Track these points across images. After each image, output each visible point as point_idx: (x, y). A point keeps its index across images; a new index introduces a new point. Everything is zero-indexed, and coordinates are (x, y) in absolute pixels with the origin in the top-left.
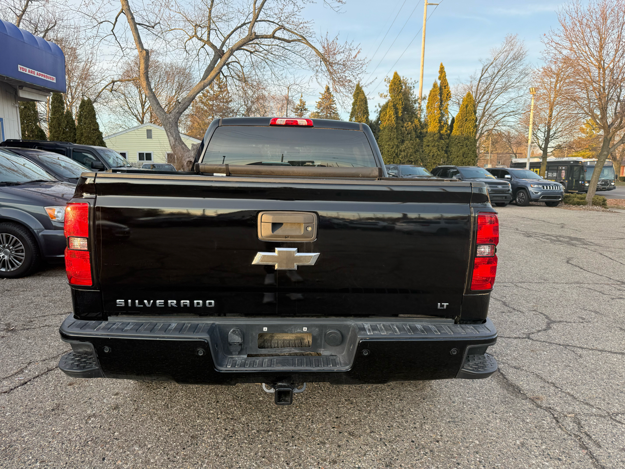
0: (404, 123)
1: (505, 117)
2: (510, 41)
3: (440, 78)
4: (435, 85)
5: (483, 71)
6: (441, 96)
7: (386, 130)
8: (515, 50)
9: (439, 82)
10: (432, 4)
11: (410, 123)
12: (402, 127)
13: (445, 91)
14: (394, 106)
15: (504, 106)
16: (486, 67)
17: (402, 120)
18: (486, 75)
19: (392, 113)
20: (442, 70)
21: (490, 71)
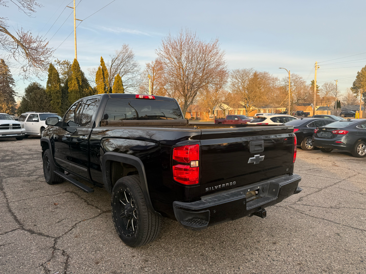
0: (83, 89)
1: (127, 87)
2: (125, 47)
3: (101, 65)
4: (99, 69)
5: (112, 61)
6: (103, 75)
7: (73, 93)
8: (128, 53)
9: (101, 67)
10: (79, 20)
11: (87, 89)
12: (83, 91)
13: (105, 72)
14: (77, 78)
15: (126, 82)
16: (114, 60)
17: (82, 87)
18: (114, 64)
19: (76, 83)
20: (102, 61)
21: (116, 62)
